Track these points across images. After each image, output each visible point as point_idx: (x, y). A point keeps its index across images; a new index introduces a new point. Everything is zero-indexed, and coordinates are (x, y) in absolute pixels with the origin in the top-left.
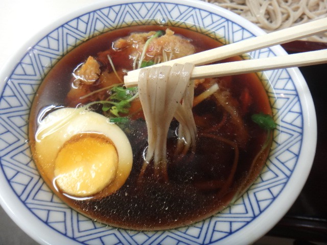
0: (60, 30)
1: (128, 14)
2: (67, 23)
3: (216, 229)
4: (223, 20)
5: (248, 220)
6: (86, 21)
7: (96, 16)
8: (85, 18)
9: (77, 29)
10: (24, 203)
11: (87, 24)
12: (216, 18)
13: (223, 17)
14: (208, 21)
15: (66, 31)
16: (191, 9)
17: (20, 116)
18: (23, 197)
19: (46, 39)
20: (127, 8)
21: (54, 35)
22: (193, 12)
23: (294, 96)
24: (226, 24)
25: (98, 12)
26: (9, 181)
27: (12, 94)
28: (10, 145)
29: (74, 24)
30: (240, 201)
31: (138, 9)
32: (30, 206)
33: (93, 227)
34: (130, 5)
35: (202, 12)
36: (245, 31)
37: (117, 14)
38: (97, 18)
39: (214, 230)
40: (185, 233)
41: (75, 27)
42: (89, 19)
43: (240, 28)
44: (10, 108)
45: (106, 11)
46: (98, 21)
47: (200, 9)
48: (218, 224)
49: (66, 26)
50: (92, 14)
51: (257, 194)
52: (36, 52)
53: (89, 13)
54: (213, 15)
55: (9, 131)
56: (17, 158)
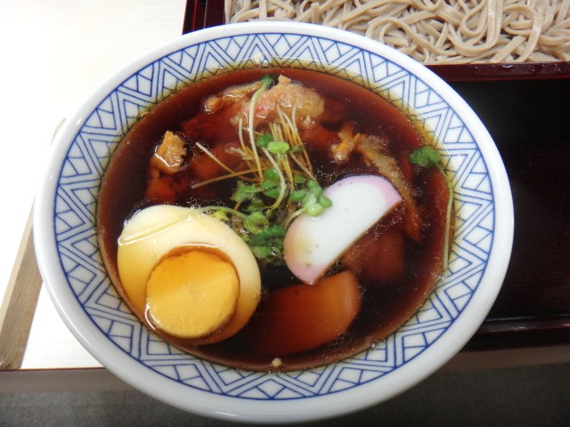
0: (114, 96)
1: (210, 56)
2: (121, 85)
3: (405, 346)
4: (356, 50)
5: (446, 325)
6: (150, 77)
7: (163, 66)
8: (147, 73)
9: (137, 91)
10: (139, 360)
11: (151, 80)
12: (344, 49)
13: (354, 47)
14: (332, 54)
15: (122, 97)
16: (305, 38)
17: (86, 239)
18: (135, 354)
19: (95, 114)
20: (208, 49)
21: (106, 106)
22: (309, 43)
23: (474, 151)
24: (360, 56)
25: (166, 60)
26: (107, 335)
27: (68, 208)
28: (88, 284)
29: (132, 83)
30: (428, 305)
31: (224, 48)
32: (149, 363)
34: (212, 43)
35: (321, 41)
36: (390, 65)
37: (194, 59)
38: (165, 70)
39: (404, 348)
40: (366, 360)
41: (134, 87)
42: (153, 73)
43: (382, 60)
44: (69, 230)
45: (176, 57)
46: (167, 74)
47: (318, 38)
48: (406, 339)
49: (121, 89)
50: (156, 65)
51: (449, 291)
52: (85, 137)
53: (153, 63)
54: (339, 44)
55: (79, 265)
56: (102, 301)
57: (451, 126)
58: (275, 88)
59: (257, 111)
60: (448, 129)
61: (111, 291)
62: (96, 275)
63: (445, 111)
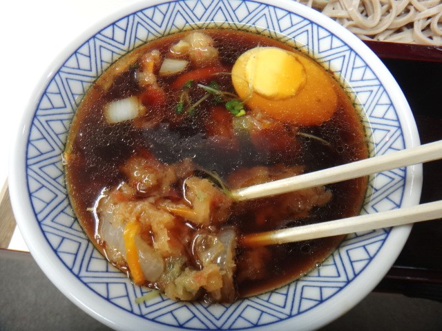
0: (92, 42)
1: (179, 14)
2: (99, 33)
3: (304, 296)
4: (306, 22)
5: (342, 285)
6: (124, 27)
7: (137, 19)
8: (123, 24)
9: (113, 39)
10: (78, 277)
11: (126, 31)
12: (296, 19)
13: (305, 19)
14: (285, 23)
15: (98, 43)
16: (263, 6)
17: (54, 164)
18: (76, 270)
19: (74, 56)
20: (178, 7)
21: (84, 50)
22: (266, 10)
23: (396, 129)
24: (309, 27)
25: (140, 14)
26: (55, 251)
27: (41, 136)
28: (48, 204)
29: (108, 32)
30: (331, 261)
31: (192, 8)
32: (85, 280)
33: (160, 300)
35: (277, 10)
36: (334, 38)
37: (165, 16)
38: (138, 23)
39: (301, 298)
40: (267, 301)
41: (111, 36)
42: (128, 24)
43: (327, 34)
44: (40, 155)
45: (149, 12)
46: (139, 26)
47: (275, 7)
48: (306, 289)
49: (99, 36)
50: (131, 17)
51: (350, 252)
52: (64, 76)
53: (128, 16)
54: (292, 15)
55: (43, 186)
56: (58, 220)
57: (380, 102)
60: (377, 104)
61: (68, 210)
62: (57, 196)
63: (377, 88)
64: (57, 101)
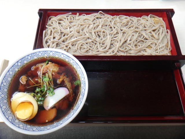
0: (12, 67)
1: (35, 56)
8: (20, 61)
9: (18, 65)
10: (13, 124)
11: (21, 63)
13: (67, 55)
14: (62, 56)
16: (56, 52)
17: (6, 99)
18: (12, 122)
19: (8, 72)
21: (11, 70)
22: (57, 53)
24: (68, 57)
25: (24, 58)
26: (8, 119)
27: (2, 93)
28: (5, 109)
29: (16, 64)
31: (38, 54)
32: (14, 124)
34: (35, 53)
37: (31, 57)
38: (24, 60)
44: (2, 98)
45: (27, 57)
47: (59, 53)
49: (14, 66)
50: (22, 59)
52: (6, 77)
54: (63, 54)
55: (4, 105)
56: (8, 112)
58: (48, 65)
59: (43, 70)
60: (82, 77)
61: (10, 110)
62: (7, 107)
63: (82, 73)
64: (5, 84)
